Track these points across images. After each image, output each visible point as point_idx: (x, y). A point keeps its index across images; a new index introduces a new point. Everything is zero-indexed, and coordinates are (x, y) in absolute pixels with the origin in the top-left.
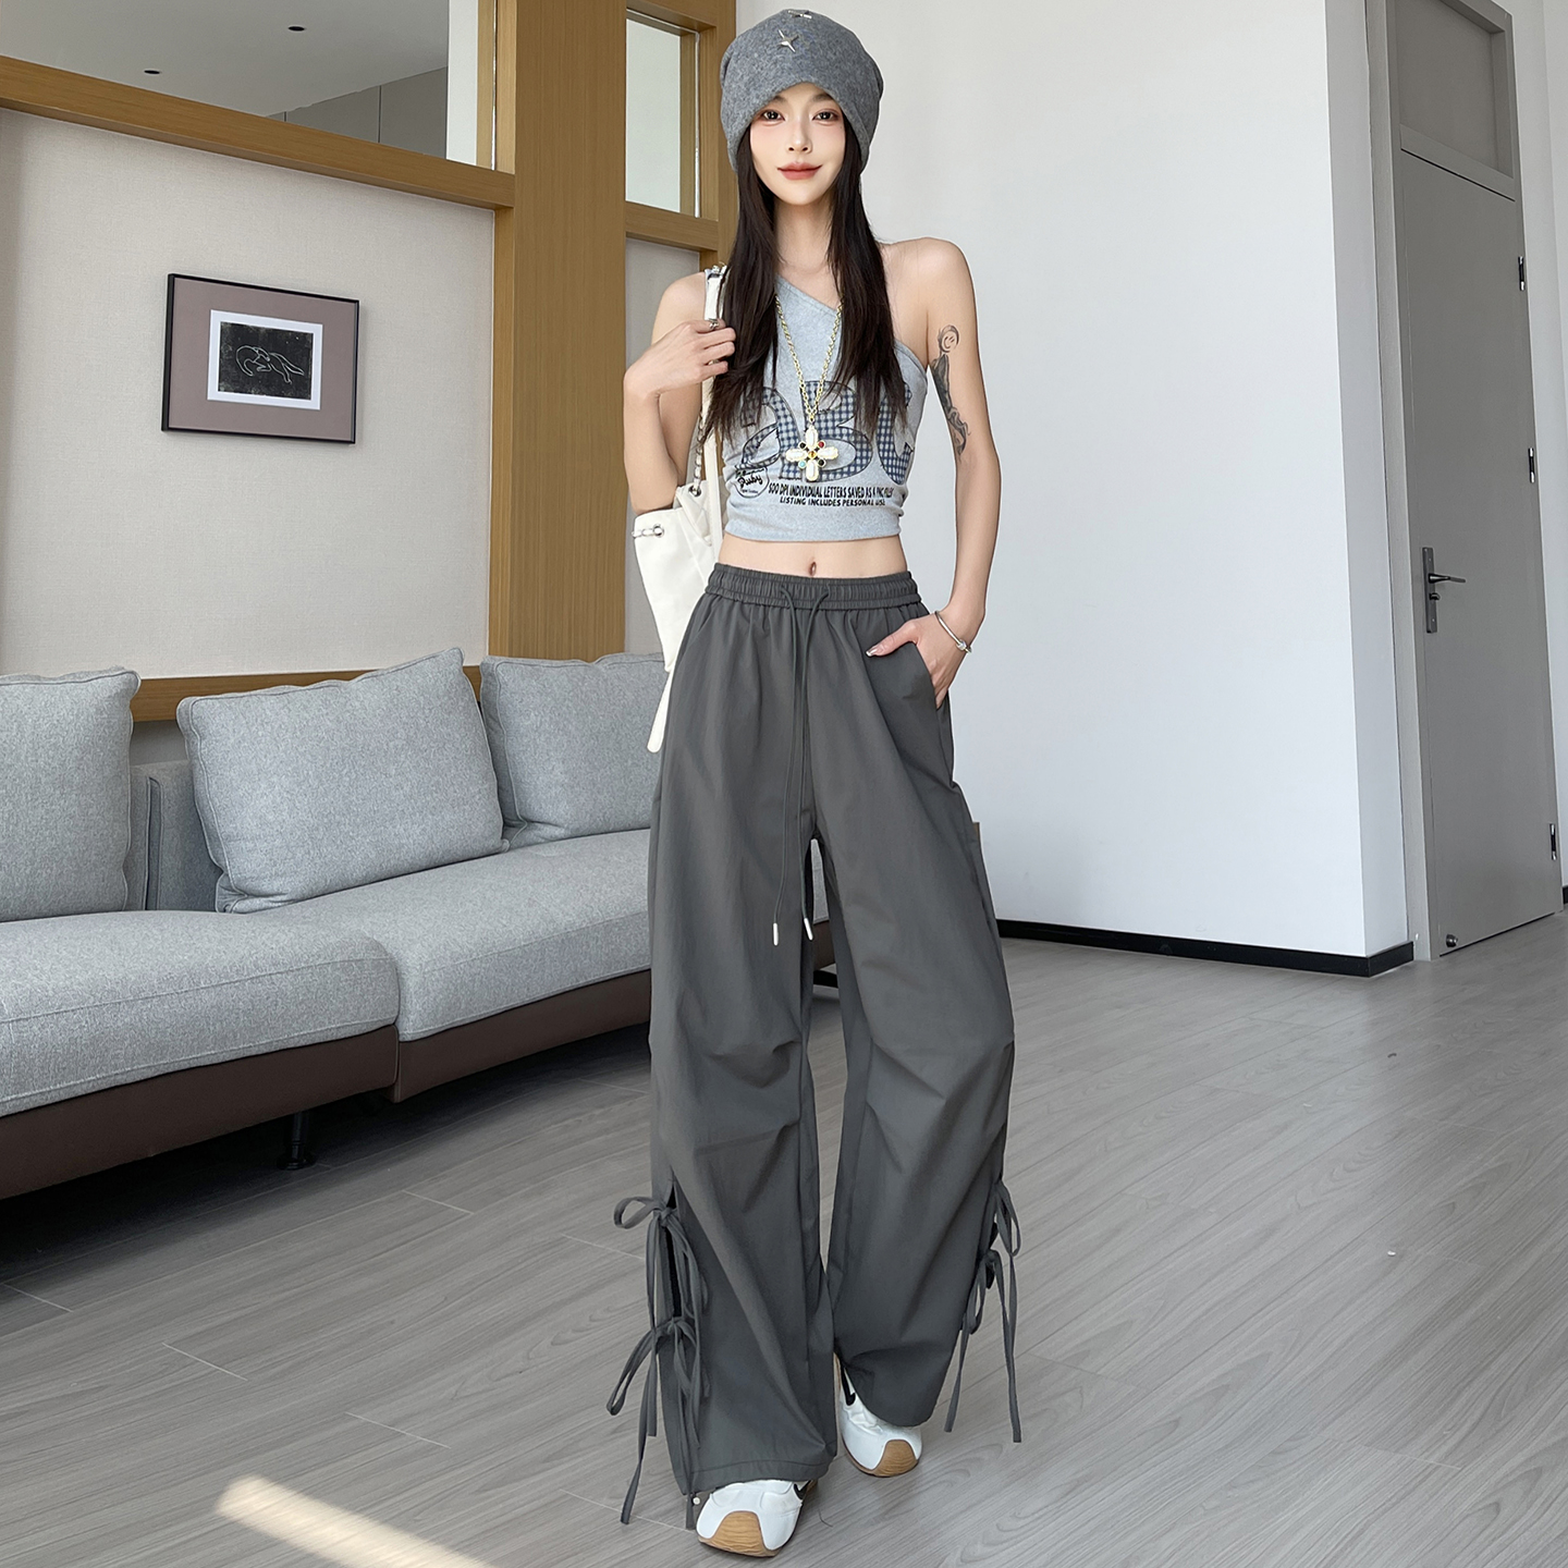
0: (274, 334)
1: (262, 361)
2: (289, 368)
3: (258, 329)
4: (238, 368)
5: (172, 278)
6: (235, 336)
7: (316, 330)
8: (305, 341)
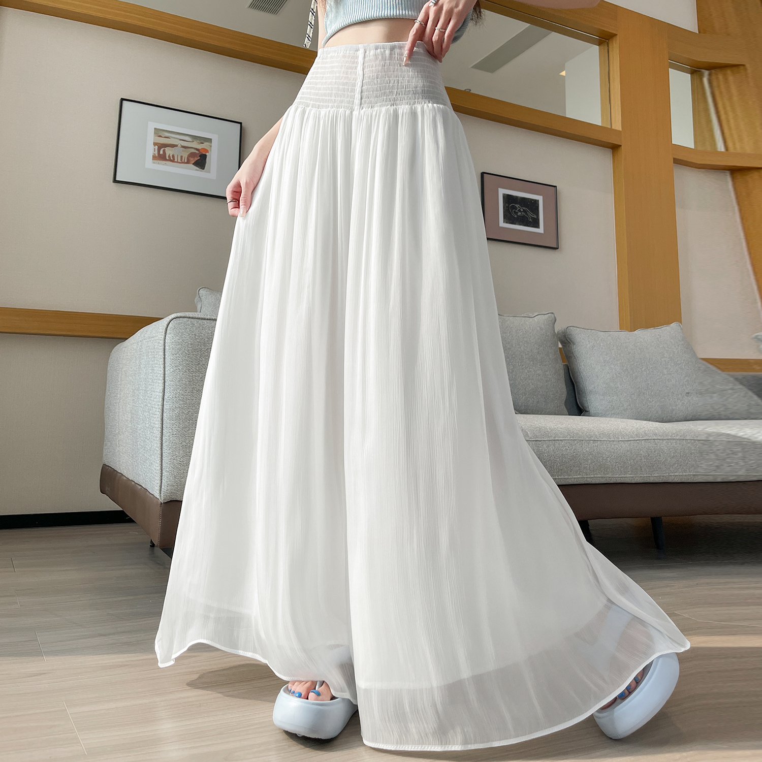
0: (524, 199)
1: (519, 211)
2: (531, 215)
3: (517, 197)
4: (510, 213)
5: (483, 174)
6: (508, 199)
7: (540, 198)
8: (536, 203)
